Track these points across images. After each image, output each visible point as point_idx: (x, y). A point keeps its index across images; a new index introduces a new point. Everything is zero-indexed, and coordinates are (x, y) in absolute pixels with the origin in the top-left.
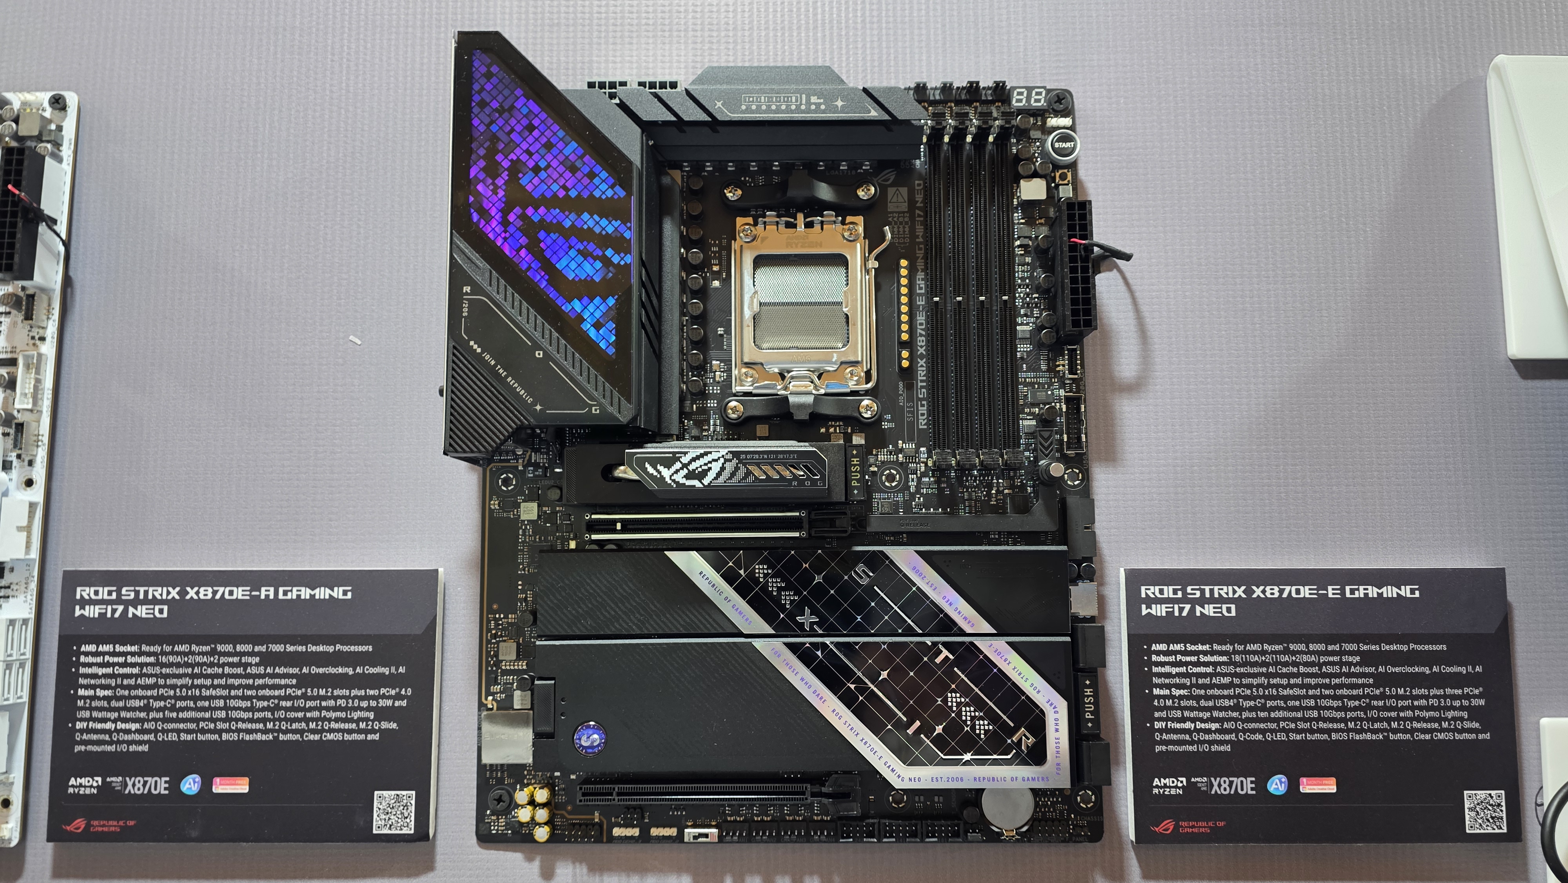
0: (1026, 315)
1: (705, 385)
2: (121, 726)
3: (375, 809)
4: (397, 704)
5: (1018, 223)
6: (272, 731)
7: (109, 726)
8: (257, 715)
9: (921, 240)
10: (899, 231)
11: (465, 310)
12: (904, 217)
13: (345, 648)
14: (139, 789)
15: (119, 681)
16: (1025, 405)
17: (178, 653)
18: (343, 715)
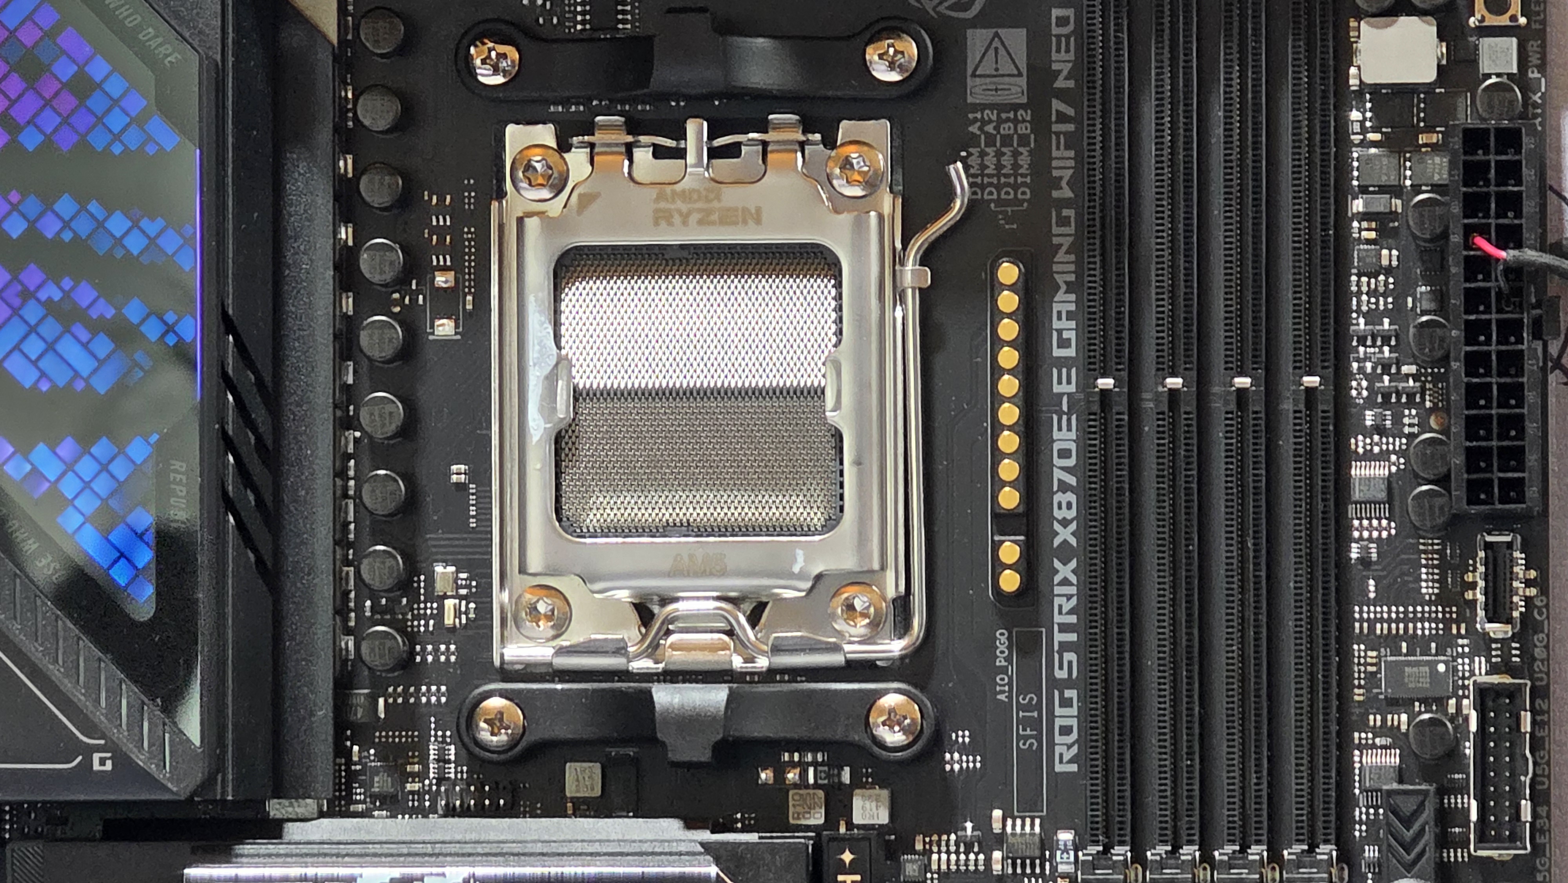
0: (1379, 429)
1: (412, 638)
5: (1364, 144)
9: (1067, 193)
10: (999, 166)
12: (1016, 121)
16: (1371, 704)
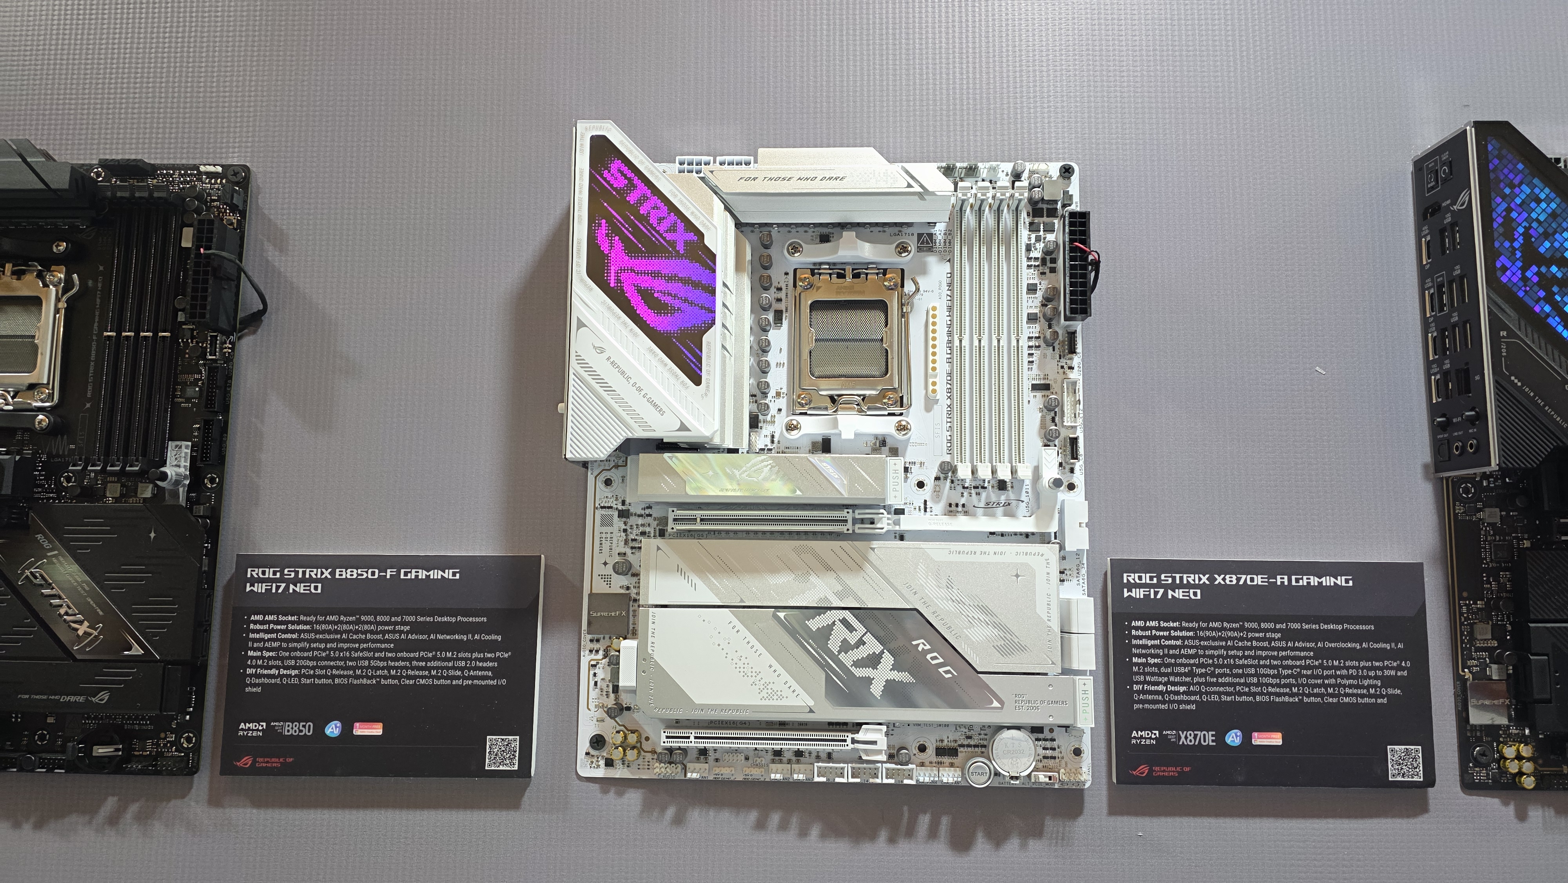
2: (1171, 688)
3: (1389, 761)
4: (1399, 674)
6: (1297, 694)
7: (1161, 688)
8: (1283, 681)
11: (1504, 350)
13: (1352, 627)
14: (1191, 741)
15: (1166, 651)
17: (1213, 629)
18: (1355, 682)
